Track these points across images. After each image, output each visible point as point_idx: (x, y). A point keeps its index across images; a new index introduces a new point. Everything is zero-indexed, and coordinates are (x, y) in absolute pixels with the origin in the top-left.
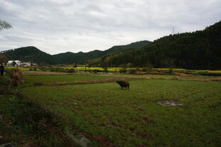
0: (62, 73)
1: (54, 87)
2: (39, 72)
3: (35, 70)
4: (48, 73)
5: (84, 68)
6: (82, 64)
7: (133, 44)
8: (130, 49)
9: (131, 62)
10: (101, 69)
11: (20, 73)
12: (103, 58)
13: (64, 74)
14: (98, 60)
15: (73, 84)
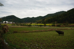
0: (26, 27)
1: (23, 34)
2: (16, 26)
3: (14, 25)
4: (20, 26)
5: (35, 24)
6: (34, 22)
7: (57, 13)
8: (56, 15)
9: (56, 21)
10: (43, 24)
11: (7, 27)
12: (43, 20)
13: (27, 27)
14: (41, 20)
15: (32, 32)
